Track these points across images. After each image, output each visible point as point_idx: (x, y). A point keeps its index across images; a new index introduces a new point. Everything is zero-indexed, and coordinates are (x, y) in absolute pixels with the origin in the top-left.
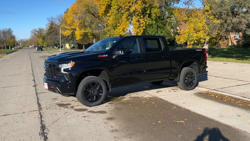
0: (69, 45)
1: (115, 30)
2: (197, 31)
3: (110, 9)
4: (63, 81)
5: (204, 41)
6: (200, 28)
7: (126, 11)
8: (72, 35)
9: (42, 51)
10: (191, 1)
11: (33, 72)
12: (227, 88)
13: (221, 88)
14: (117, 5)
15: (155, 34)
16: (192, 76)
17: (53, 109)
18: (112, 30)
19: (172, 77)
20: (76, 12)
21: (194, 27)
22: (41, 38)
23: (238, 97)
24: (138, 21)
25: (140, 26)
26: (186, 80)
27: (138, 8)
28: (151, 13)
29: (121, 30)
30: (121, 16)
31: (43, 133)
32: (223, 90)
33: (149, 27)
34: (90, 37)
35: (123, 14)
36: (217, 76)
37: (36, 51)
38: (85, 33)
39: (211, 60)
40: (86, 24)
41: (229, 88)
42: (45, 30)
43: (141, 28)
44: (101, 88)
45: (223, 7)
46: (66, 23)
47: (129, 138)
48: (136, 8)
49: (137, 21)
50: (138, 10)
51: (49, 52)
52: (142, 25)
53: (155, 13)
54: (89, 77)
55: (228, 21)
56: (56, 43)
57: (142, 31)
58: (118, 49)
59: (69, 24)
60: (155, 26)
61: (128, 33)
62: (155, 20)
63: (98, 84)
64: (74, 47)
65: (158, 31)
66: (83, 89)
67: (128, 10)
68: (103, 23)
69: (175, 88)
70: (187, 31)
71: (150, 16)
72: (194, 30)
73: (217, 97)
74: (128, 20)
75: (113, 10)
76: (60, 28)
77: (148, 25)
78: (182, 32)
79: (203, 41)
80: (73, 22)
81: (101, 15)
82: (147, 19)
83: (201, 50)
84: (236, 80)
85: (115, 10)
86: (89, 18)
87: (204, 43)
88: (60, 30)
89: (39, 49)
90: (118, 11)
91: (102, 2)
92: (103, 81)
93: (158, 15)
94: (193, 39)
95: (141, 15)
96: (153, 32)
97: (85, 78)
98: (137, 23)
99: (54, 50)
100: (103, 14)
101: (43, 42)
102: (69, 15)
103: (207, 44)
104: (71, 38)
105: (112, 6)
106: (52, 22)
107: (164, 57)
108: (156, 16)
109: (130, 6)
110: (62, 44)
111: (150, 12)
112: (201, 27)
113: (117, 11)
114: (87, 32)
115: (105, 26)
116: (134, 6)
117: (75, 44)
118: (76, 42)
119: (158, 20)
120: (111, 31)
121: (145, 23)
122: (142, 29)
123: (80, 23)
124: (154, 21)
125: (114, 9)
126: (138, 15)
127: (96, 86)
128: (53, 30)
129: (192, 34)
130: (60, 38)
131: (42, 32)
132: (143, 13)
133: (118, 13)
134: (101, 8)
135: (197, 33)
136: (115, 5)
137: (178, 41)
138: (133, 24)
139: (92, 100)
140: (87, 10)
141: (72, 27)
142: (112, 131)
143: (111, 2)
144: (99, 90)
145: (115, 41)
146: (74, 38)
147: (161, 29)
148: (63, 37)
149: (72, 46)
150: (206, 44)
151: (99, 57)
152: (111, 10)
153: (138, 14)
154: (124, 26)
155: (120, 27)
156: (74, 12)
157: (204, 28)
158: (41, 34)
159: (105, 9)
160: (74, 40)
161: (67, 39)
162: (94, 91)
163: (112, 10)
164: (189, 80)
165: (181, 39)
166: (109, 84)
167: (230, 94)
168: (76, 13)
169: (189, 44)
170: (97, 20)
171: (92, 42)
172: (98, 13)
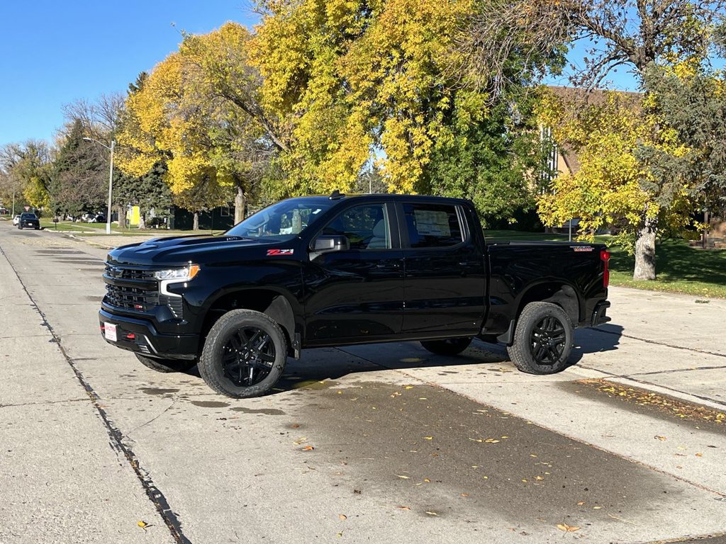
0: (141, 213)
1: (317, 164)
2: (616, 183)
3: (306, 87)
4: (163, 320)
5: (638, 218)
6: (625, 172)
7: (362, 98)
8: (156, 173)
9: (37, 228)
10: (599, 75)
11: (32, 300)
12: (665, 374)
13: (647, 374)
14: (329, 74)
15: (465, 185)
16: (555, 328)
17: (130, 399)
18: (309, 165)
19: (488, 329)
20: (177, 91)
21: (604, 168)
22: (34, 180)
23: (685, 397)
24: (406, 136)
25: (411, 153)
26: (533, 340)
27: (406, 89)
28: (453, 107)
29: (341, 167)
30: (343, 116)
31: (120, 446)
32: (650, 378)
33: (445, 160)
34: (223, 184)
35: (350, 106)
36: (654, 340)
37: (13, 230)
38: (204, 169)
39: (658, 289)
40: (212, 136)
41: (671, 375)
42: (49, 149)
43: (414, 163)
44: (270, 346)
45: (699, 105)
46: (136, 128)
47: (343, 464)
48: (398, 88)
49: (398, 137)
50: (407, 94)
51: (67, 237)
52: (417, 151)
53: (468, 109)
54: (237, 310)
55: (714, 155)
56: (91, 202)
57: (418, 172)
58: (324, 234)
59: (145, 133)
60: (467, 157)
61: (370, 174)
62: (468, 132)
63: (263, 333)
64: (160, 219)
65: (476, 174)
66: (219, 346)
67: (371, 93)
68: (276, 136)
69: (500, 366)
70: (579, 179)
71: (449, 117)
72: (605, 178)
73: (622, 394)
74: (367, 128)
75: (315, 91)
76: (113, 146)
77: (442, 151)
78: (560, 184)
79: (634, 219)
80: (163, 126)
81: (271, 107)
82: (437, 129)
83: (591, 250)
84: (710, 353)
85: (321, 92)
86: (222, 114)
87: (642, 225)
88: (112, 153)
89: (27, 223)
90: (335, 98)
91: (276, 60)
92: (278, 326)
93: (479, 117)
94: (601, 210)
95: (416, 115)
96: (459, 179)
97: (227, 314)
98: (402, 142)
99: (83, 230)
100: (277, 103)
101: (40, 194)
102: (151, 99)
103: (650, 232)
104: (149, 186)
105: (313, 78)
106: (78, 122)
107: (465, 264)
108: (474, 119)
109: (378, 81)
110: (114, 208)
111: (452, 104)
112: (629, 170)
113: (330, 96)
114: (214, 168)
115: (284, 147)
116: (393, 80)
117: (166, 208)
118: (166, 201)
119: (479, 133)
120: (304, 167)
121: (429, 143)
122: (418, 166)
123: (190, 129)
124: (465, 139)
125: (318, 87)
126: (405, 113)
127: (255, 341)
128: (82, 150)
129: (597, 194)
130: (108, 182)
131: (40, 158)
132: (424, 107)
133: (334, 101)
134: (271, 83)
135: (616, 191)
136: (324, 73)
137: (546, 216)
138: (385, 146)
139: (242, 380)
140: (220, 86)
141: (157, 143)
142: (301, 450)
143: (307, 61)
144: (263, 352)
145: (319, 210)
146: (160, 187)
147: (488, 168)
148: (120, 179)
149: (153, 214)
150: (647, 229)
151: (268, 254)
152: (307, 91)
153: (407, 109)
154: (353, 153)
155: (337, 155)
156: (169, 89)
157: (641, 173)
158: (33, 165)
159: (287, 88)
160: (160, 193)
161: (133, 190)
162: (251, 354)
163: (312, 93)
164: (545, 343)
165: (554, 208)
166: (295, 336)
167: (667, 388)
168: (177, 94)
169: (586, 226)
170: (254, 124)
171: (226, 205)
172: (259, 98)
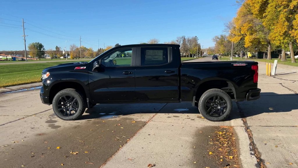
22: (222, 45)
34: (263, 43)
38: (256, 39)
59: (238, 29)
101: (224, 50)
114: (259, 38)
123: (251, 26)
131: (224, 39)
151: (75, 69)
158: (222, 41)
